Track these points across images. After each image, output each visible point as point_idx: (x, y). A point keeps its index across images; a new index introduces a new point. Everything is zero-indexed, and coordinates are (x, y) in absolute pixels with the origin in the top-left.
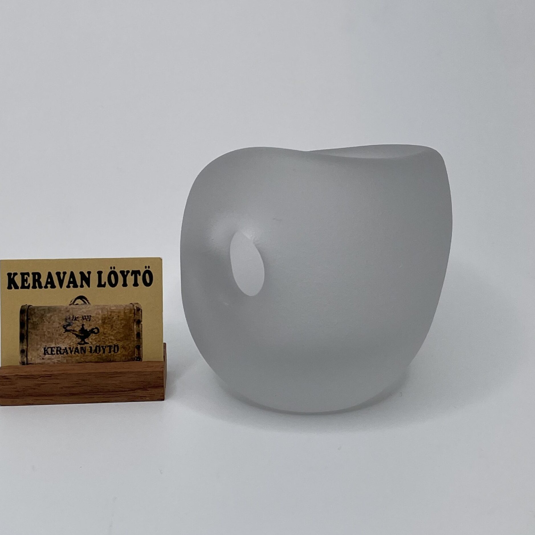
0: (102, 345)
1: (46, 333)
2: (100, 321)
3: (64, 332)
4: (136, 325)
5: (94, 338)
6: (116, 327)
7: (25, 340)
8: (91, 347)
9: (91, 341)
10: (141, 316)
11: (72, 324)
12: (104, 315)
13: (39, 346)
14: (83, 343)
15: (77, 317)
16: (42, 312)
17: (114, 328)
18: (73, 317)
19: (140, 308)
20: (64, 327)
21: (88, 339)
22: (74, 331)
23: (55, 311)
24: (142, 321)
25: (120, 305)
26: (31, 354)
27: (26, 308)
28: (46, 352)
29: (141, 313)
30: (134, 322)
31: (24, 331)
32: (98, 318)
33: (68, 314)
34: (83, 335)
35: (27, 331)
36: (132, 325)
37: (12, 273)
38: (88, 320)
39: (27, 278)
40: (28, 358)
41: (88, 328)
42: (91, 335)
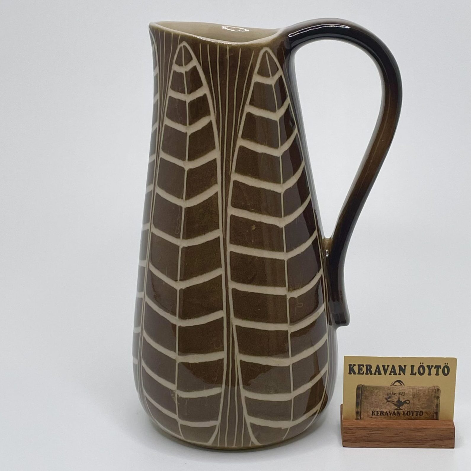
0: (411, 411)
1: (374, 402)
2: (411, 396)
3: (387, 402)
4: (436, 400)
5: (406, 406)
6: (422, 400)
7: (360, 407)
8: (404, 412)
9: (404, 408)
10: (439, 394)
11: (392, 397)
12: (414, 392)
13: (369, 410)
15: (395, 393)
16: (372, 389)
17: (420, 401)
18: (393, 393)
19: (439, 389)
20: (386, 399)
21: (402, 407)
22: (393, 401)
23: (381, 389)
24: (440, 397)
25: (425, 387)
26: (363, 414)
27: (361, 386)
28: (373, 413)
29: (439, 392)
31: (359, 401)
32: (409, 394)
33: (389, 391)
34: (398, 404)
35: (361, 400)
36: (433, 399)
37: (352, 364)
38: (403, 395)
39: (362, 368)
40: (361, 416)
41: (402, 400)
42: (405, 404)
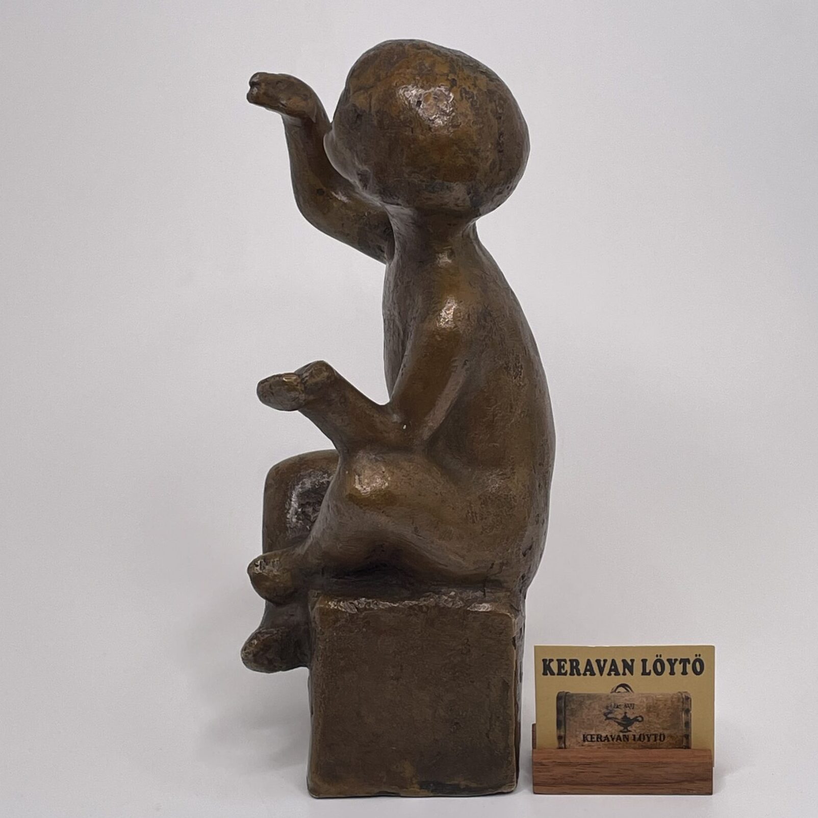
0: (647, 733)
1: (586, 720)
2: (645, 710)
3: (605, 720)
4: (685, 714)
5: (638, 726)
6: (662, 716)
7: (563, 727)
8: (634, 736)
9: (635, 729)
10: (689, 706)
11: (613, 711)
12: (649, 703)
13: (578, 733)
14: (626, 730)
15: (619, 704)
16: (581, 699)
17: (660, 716)
18: (615, 705)
19: (689, 696)
20: (605, 715)
21: (632, 727)
22: (616, 718)
23: (596, 698)
24: (691, 711)
25: (666, 694)
26: (569, 740)
27: (563, 694)
28: (585, 739)
29: (689, 702)
30: (682, 711)
31: (562, 717)
32: (642, 706)
33: (609, 702)
34: (625, 723)
35: (565, 717)
36: (680, 714)
37: (548, 659)
38: (631, 708)
39: (564, 665)
40: (566, 744)
41: (630, 716)
42: (635, 723)
